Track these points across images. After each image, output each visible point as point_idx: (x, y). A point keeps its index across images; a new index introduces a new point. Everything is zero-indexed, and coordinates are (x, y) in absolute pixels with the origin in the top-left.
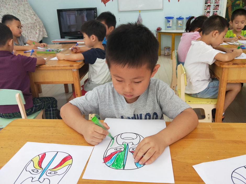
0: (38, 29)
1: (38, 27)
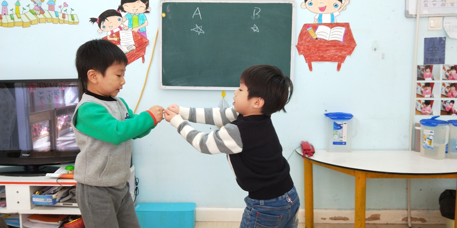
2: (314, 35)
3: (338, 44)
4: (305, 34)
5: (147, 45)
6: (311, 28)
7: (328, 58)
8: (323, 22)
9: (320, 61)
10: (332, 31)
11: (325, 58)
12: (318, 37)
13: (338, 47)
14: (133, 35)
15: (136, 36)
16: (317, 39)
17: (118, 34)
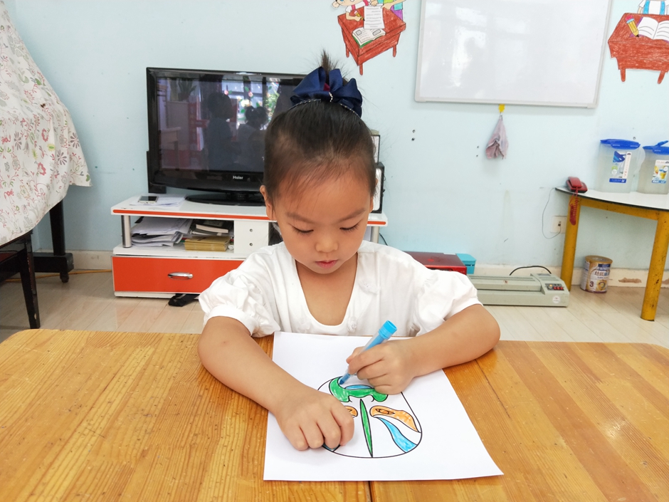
0: (51, 148)
1: (52, 140)
2: (635, 30)
3: (665, 45)
4: (623, 28)
5: (402, 30)
6: (632, 20)
7: (649, 64)
8: (650, 12)
9: (638, 67)
10: (659, 27)
11: (645, 63)
12: (641, 33)
13: (664, 50)
14: (383, 15)
15: (387, 15)
16: (638, 36)
17: (361, 11)
